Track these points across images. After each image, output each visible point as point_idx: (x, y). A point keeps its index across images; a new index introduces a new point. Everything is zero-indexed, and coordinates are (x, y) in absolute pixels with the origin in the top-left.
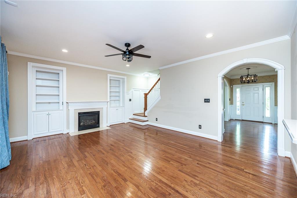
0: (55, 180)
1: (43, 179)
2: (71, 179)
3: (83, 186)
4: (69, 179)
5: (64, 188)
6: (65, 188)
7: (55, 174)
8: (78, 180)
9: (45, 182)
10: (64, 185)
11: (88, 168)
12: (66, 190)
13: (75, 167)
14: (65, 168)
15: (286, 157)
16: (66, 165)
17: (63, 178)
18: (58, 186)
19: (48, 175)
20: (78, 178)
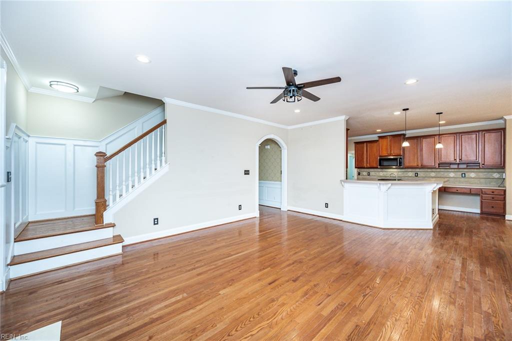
0: (427, 314)
1: (446, 332)
2: (405, 297)
3: (401, 282)
4: (406, 299)
5: (422, 296)
6: (421, 294)
7: (421, 324)
8: (399, 290)
9: (444, 324)
10: (419, 298)
11: (370, 289)
12: (421, 293)
13: (380, 306)
14: (396, 320)
15: (288, 210)
16: (388, 323)
17: (413, 307)
18: (427, 303)
19: (434, 334)
20: (396, 290)
